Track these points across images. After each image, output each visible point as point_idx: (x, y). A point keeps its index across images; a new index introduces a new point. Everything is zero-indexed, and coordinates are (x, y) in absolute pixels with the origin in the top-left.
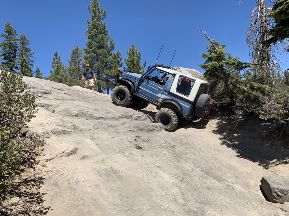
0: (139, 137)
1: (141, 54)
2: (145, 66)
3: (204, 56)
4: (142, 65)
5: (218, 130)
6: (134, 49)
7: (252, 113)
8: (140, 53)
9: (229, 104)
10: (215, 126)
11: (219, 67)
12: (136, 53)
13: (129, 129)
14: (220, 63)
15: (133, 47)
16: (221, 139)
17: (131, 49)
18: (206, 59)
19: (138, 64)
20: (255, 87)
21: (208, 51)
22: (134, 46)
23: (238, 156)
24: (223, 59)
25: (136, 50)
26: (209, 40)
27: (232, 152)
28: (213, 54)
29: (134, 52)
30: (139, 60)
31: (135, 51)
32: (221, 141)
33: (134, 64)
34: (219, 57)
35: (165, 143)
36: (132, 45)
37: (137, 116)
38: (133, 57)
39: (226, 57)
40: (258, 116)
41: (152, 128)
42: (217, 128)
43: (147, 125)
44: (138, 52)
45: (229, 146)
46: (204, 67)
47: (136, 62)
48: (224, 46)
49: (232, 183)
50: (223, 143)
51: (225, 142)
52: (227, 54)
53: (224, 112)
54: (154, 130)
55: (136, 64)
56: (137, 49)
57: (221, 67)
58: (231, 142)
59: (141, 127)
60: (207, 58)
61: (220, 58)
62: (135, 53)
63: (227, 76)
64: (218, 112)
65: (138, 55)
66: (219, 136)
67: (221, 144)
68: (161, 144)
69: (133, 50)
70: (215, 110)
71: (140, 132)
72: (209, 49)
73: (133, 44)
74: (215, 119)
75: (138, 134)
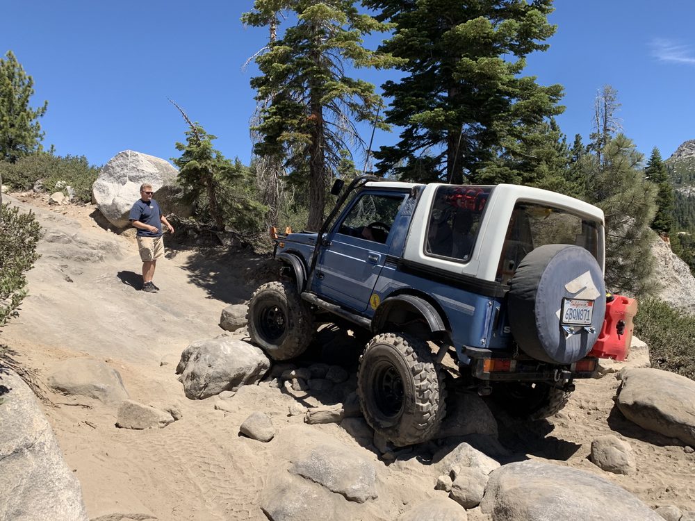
0: (66, 266)
1: (34, 82)
2: (43, 112)
3: (179, 147)
4: (33, 110)
5: (190, 266)
6: (14, 66)
7: (245, 245)
8: (30, 79)
9: (215, 228)
10: (186, 260)
11: (202, 168)
12: (20, 75)
13: (48, 255)
14: (204, 164)
15: (11, 58)
16: (190, 276)
17: (6, 65)
18: (183, 152)
19: (23, 105)
20: (251, 208)
21: (187, 140)
22: (15, 57)
23: (209, 298)
24: (209, 158)
25: (21, 69)
26: (189, 122)
27: (203, 293)
28: (194, 148)
29: (13, 74)
30: (28, 96)
31: (16, 70)
32: (189, 279)
33: (11, 103)
34: (202, 153)
35: (110, 277)
36: (10, 54)
37: (54, 236)
38: (10, 86)
39: (214, 156)
40: (253, 249)
41: (85, 257)
42: (187, 263)
43: (77, 252)
44: (24, 73)
45: (199, 285)
46: (179, 163)
47: (19, 99)
48: (212, 137)
49: (193, 318)
50: (192, 281)
51: (194, 280)
52: (215, 152)
53: (206, 239)
54: (88, 259)
55: (18, 105)
56: (22, 67)
57: (205, 170)
58: (204, 280)
59: (67, 253)
60: (185, 151)
61: (203, 155)
62: (16, 75)
63: (213, 185)
64: (197, 239)
65: (26, 83)
66: (188, 272)
67: (189, 283)
68: (103, 278)
69: (11, 68)
70: (193, 236)
71: (65, 260)
72: (188, 136)
73: (12, 53)
74: (189, 250)
75: (64, 264)
